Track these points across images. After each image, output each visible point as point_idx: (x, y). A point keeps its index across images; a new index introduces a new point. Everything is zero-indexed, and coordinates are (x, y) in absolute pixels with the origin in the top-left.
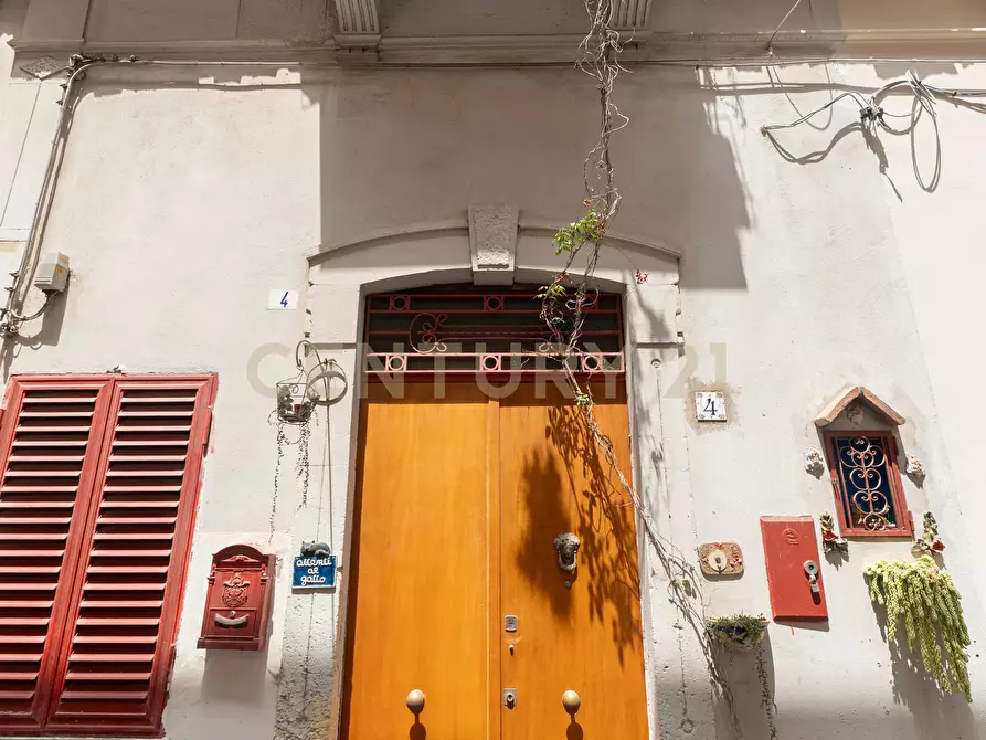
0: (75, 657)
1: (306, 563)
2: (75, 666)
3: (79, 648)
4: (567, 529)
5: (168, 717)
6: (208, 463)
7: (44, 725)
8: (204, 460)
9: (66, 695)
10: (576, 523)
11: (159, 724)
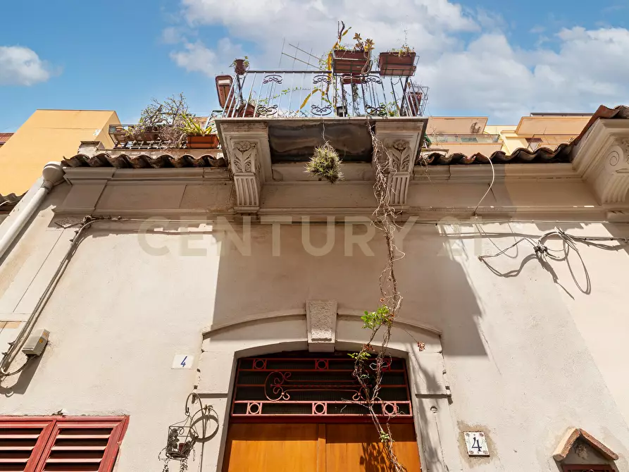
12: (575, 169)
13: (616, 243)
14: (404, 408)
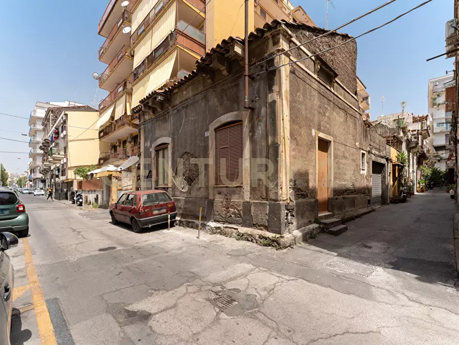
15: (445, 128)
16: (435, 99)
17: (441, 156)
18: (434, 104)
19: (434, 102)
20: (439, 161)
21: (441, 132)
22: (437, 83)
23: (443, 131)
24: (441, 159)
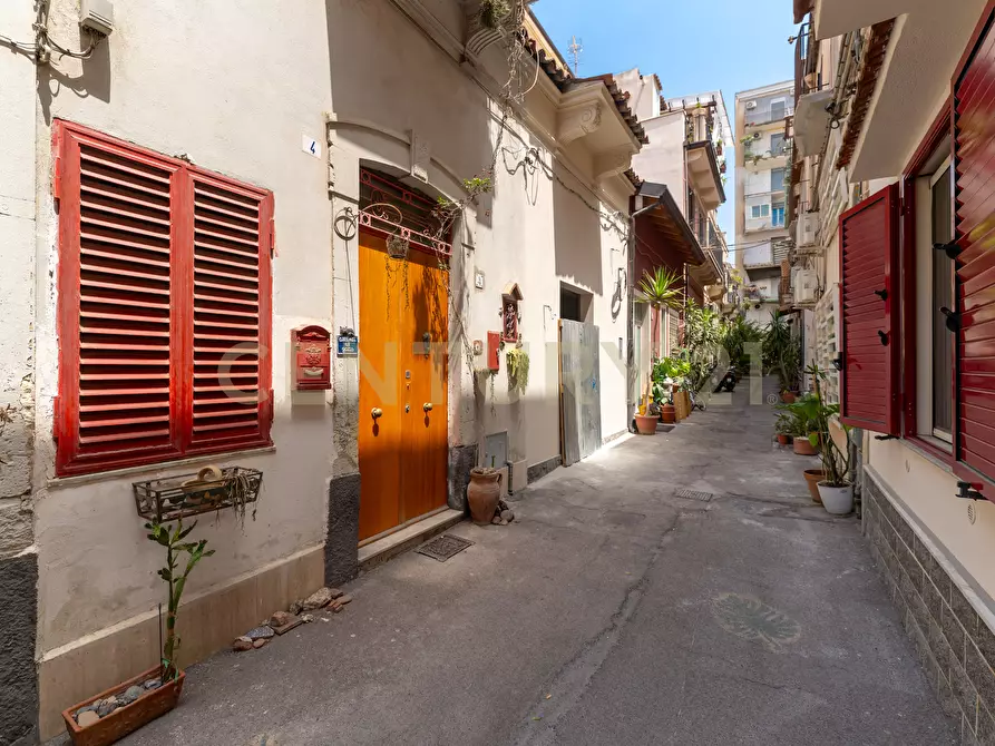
0: (196, 402)
1: (344, 339)
2: (199, 408)
3: (198, 395)
4: (427, 331)
5: (275, 433)
6: (274, 262)
7: (183, 451)
8: (272, 261)
9: (196, 428)
10: (430, 328)
11: (269, 438)
12: (561, 101)
13: (550, 174)
14: (448, 249)
15: (770, 220)
16: (748, 144)
17: (762, 293)
18: (747, 157)
19: (747, 152)
20: (757, 307)
21: (762, 231)
22: (755, 104)
23: (767, 227)
24: (762, 302)
